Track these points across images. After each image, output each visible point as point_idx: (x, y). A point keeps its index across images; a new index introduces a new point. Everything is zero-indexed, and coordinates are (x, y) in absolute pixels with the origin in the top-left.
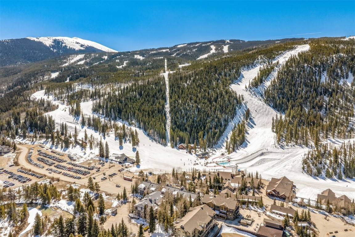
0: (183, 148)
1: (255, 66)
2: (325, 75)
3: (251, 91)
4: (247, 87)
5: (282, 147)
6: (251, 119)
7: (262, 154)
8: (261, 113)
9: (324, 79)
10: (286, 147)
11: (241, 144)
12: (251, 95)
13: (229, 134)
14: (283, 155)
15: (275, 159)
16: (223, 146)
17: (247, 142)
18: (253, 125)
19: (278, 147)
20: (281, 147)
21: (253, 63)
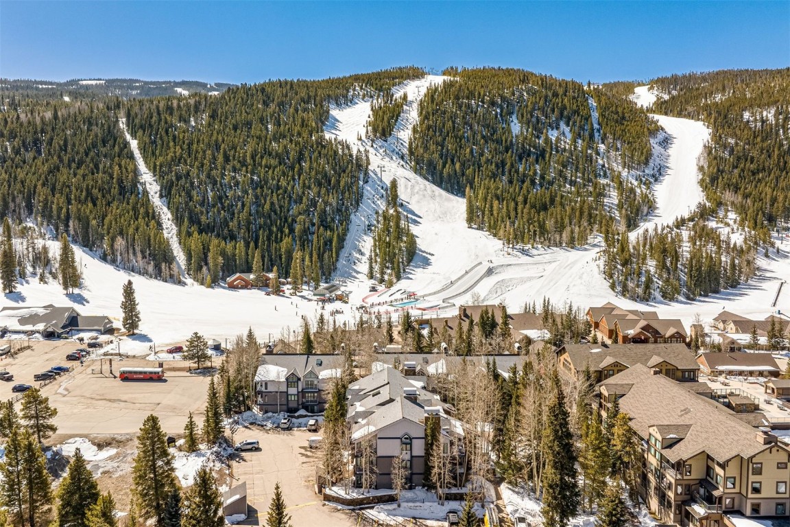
0: (246, 285)
1: (351, 102)
2: (516, 121)
3: (375, 146)
4: (364, 138)
5: (524, 252)
6: (402, 205)
7: (490, 272)
8: (417, 193)
9: (516, 127)
10: (534, 252)
11: (410, 261)
12: (378, 154)
13: (360, 242)
14: (541, 267)
15: (530, 279)
16: (358, 272)
17: (424, 254)
18: (414, 217)
19: (514, 252)
20: (523, 254)
21: (345, 97)
